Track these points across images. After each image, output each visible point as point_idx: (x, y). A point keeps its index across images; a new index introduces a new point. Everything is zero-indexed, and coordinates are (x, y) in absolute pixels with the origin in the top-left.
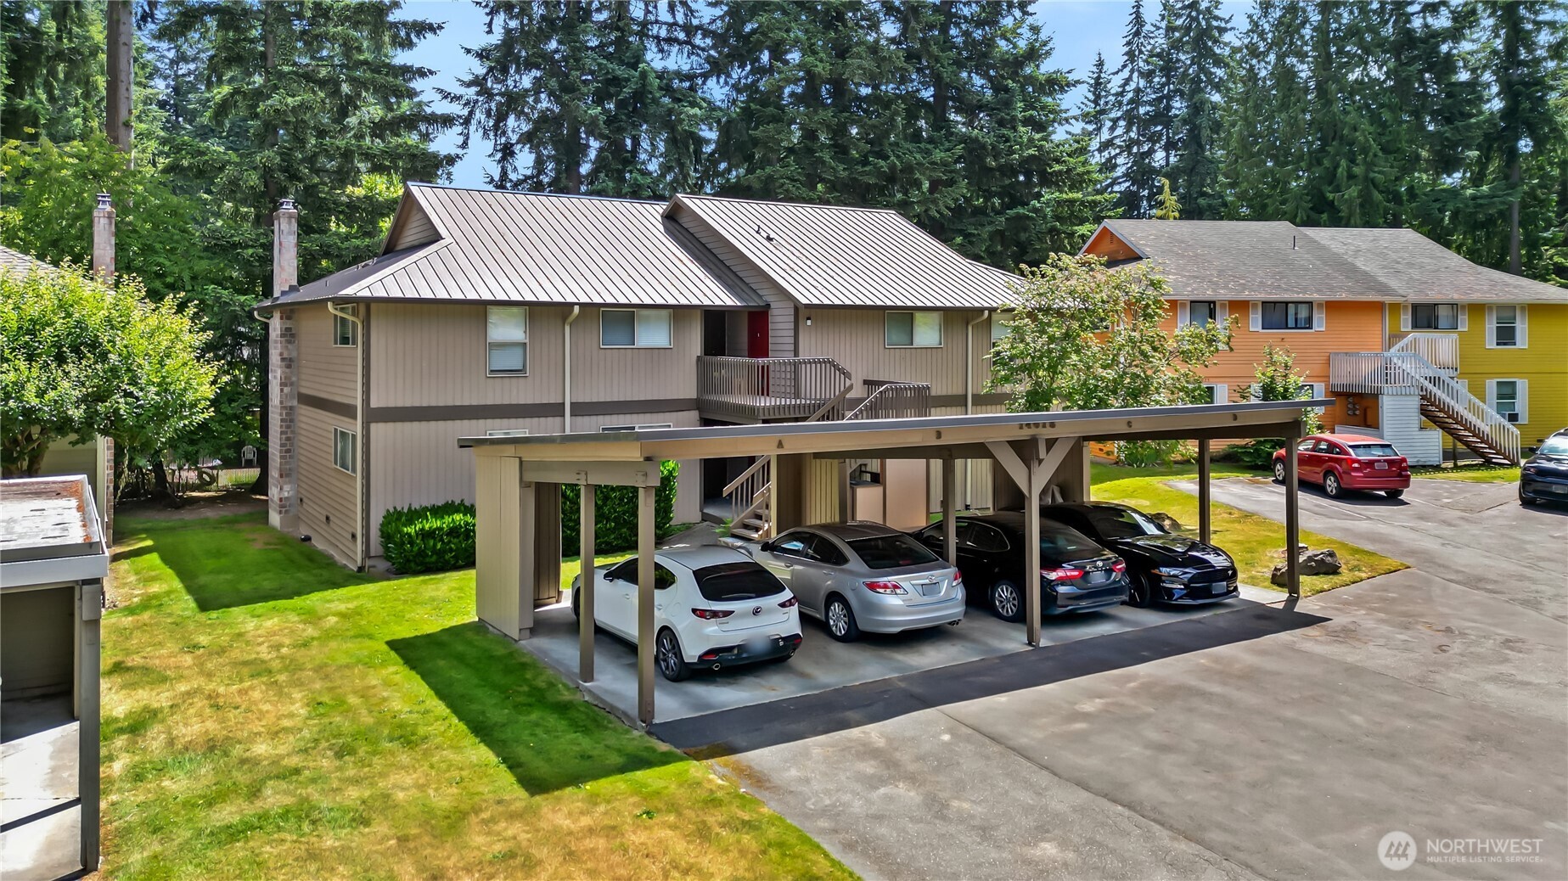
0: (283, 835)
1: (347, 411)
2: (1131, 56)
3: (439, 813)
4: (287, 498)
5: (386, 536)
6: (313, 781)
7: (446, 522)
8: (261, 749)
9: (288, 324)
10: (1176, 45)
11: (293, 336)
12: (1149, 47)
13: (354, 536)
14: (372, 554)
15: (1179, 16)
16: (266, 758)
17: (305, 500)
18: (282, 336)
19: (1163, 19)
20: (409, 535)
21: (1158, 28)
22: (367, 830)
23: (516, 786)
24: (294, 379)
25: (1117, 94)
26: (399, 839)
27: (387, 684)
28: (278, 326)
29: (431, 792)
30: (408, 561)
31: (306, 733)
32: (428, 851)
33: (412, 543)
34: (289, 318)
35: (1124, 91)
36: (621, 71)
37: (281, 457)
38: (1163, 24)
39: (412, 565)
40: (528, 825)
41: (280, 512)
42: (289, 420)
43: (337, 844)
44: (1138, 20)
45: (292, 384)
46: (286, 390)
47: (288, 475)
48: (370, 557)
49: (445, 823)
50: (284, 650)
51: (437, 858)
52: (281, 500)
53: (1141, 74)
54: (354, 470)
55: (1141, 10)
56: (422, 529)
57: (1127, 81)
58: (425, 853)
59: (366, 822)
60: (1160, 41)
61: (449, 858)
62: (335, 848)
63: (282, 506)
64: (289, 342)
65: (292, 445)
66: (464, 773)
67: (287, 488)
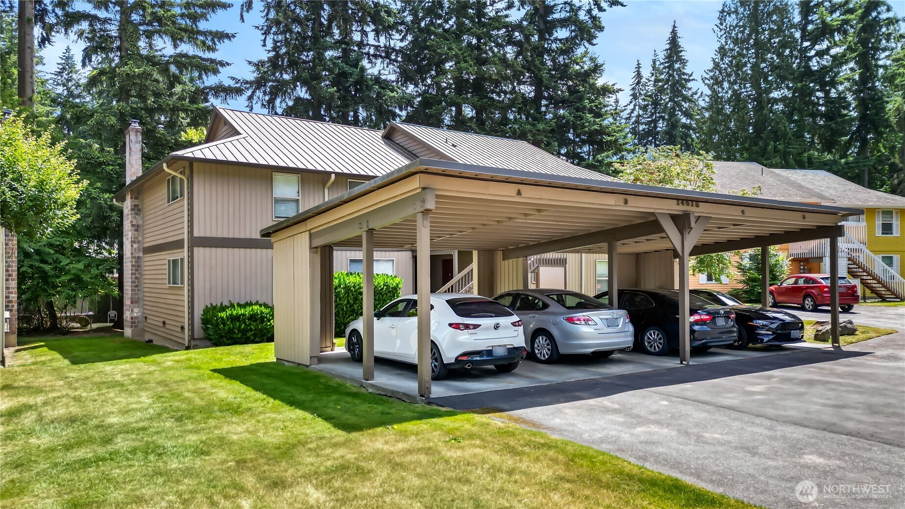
0: (130, 463)
1: (177, 245)
2: (635, 97)
3: (270, 446)
4: (136, 318)
5: (205, 321)
6: (157, 433)
7: (248, 311)
8: (113, 420)
9: (136, 202)
10: (661, 90)
11: (139, 210)
12: (645, 92)
13: (182, 328)
14: (196, 337)
15: (661, 74)
16: (117, 424)
17: (148, 317)
18: (132, 210)
19: (652, 75)
20: (222, 318)
21: (650, 81)
22: (207, 458)
23: (333, 429)
24: (140, 239)
25: (626, 119)
26: (238, 462)
27: (213, 387)
28: (129, 204)
29: (261, 434)
30: (222, 337)
31: (151, 411)
32: (266, 468)
33: (224, 324)
34: (136, 198)
35: (630, 117)
36: (347, 68)
37: (132, 290)
38: (653, 79)
39: (225, 339)
40: (351, 449)
41: (132, 327)
42: (137, 266)
43: (180, 466)
44: (639, 75)
45: (139, 242)
46: (135, 246)
47: (136, 302)
48: (194, 339)
49: (277, 452)
50: (133, 376)
51: (275, 471)
52: (132, 318)
53: (640, 108)
54: (182, 283)
55: (640, 70)
56: (231, 315)
57: (633, 110)
58: (263, 469)
59: (208, 453)
60: (651, 88)
61: (286, 471)
62: (180, 469)
63: (132, 323)
64: (137, 214)
65: (139, 282)
66: (286, 424)
67: (136, 310)
